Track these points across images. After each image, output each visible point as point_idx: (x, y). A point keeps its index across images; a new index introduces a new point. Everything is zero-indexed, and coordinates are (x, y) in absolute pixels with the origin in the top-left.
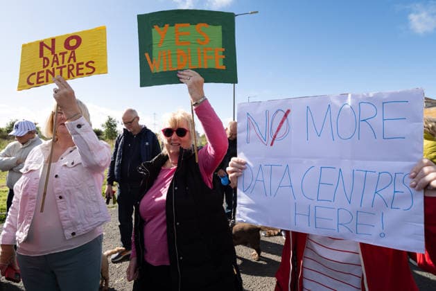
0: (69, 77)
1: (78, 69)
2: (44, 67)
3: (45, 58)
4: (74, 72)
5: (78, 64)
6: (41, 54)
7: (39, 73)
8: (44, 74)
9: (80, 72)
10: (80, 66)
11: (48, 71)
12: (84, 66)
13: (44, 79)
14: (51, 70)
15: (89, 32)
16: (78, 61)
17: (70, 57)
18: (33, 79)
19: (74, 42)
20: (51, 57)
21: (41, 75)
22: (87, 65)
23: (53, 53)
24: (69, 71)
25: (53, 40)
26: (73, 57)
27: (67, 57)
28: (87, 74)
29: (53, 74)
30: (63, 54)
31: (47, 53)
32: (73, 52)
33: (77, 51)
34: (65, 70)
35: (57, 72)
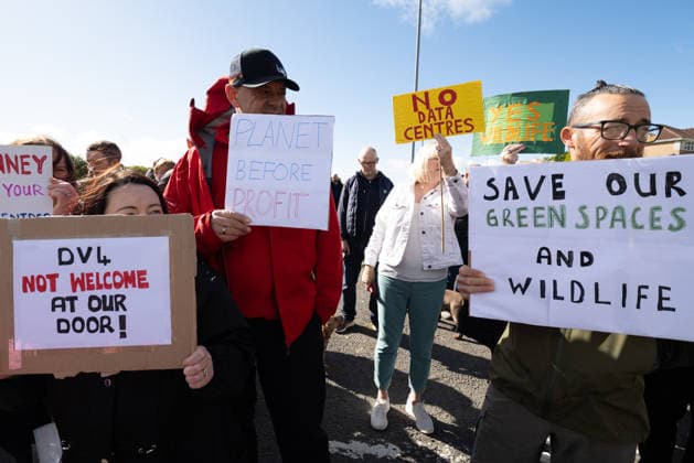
0: (448, 134)
1: (457, 127)
2: (421, 122)
3: (420, 113)
4: (453, 128)
5: (456, 122)
6: (416, 109)
7: (416, 128)
8: (422, 130)
9: (459, 129)
10: (459, 124)
11: (425, 127)
12: (462, 123)
13: (423, 134)
14: (428, 125)
15: (463, 86)
16: (456, 118)
17: (447, 114)
18: (411, 134)
19: (448, 97)
20: (426, 112)
21: (418, 130)
22: (465, 122)
23: (428, 107)
24: (448, 128)
25: (426, 94)
26: (450, 113)
27: (444, 112)
28: (467, 131)
29: (431, 130)
30: (439, 109)
31: (422, 107)
32: (449, 108)
33: (452, 106)
34: (444, 126)
35: (435, 128)
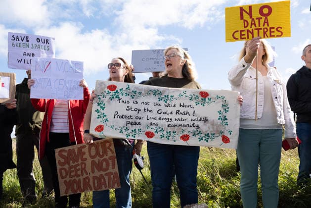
0: (264, 37)
1: (271, 32)
2: (245, 27)
3: (245, 21)
4: (268, 33)
5: (271, 28)
6: (242, 18)
7: (241, 31)
8: (245, 33)
9: (272, 34)
10: (272, 30)
11: (248, 31)
12: (275, 30)
13: (246, 36)
14: (251, 30)
15: (277, 3)
16: (271, 25)
17: (265, 22)
18: (237, 35)
19: (266, 10)
20: (250, 21)
21: (243, 33)
22: (277, 29)
23: (251, 17)
24: (265, 33)
25: (250, 7)
26: (266, 22)
27: (262, 21)
28: (278, 36)
29: (252, 33)
30: (259, 19)
31: (246, 16)
32: (266, 18)
33: (268, 17)
34: (261, 32)
35: (255, 32)
